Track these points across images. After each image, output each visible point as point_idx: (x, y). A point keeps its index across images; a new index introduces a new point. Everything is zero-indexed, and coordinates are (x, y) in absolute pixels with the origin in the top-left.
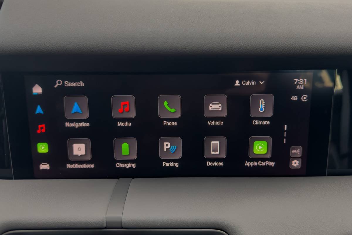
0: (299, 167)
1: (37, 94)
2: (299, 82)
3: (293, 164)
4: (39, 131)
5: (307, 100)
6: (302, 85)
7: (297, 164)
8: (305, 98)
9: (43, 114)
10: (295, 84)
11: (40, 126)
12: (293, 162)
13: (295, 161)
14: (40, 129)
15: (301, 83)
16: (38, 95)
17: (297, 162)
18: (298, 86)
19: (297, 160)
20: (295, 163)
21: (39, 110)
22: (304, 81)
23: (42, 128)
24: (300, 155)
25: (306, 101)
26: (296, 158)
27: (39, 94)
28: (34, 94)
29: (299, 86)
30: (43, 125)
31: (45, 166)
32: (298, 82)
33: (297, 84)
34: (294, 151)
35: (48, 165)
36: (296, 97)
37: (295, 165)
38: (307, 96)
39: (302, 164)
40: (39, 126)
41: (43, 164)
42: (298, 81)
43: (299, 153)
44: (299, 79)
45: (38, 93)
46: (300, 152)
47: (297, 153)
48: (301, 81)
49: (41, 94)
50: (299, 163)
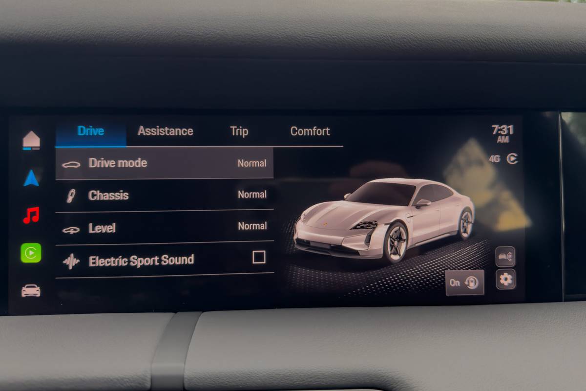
0: (513, 287)
1: (30, 149)
2: (501, 130)
3: (502, 281)
4: (26, 221)
5: (516, 162)
6: (505, 135)
7: (509, 281)
8: (513, 159)
9: (38, 187)
10: (494, 133)
11: (30, 210)
12: (502, 277)
13: (506, 275)
14: (29, 216)
15: (504, 131)
16: (33, 152)
17: (509, 277)
18: (500, 137)
19: (509, 274)
20: (506, 279)
21: (32, 179)
22: (509, 129)
23: (33, 214)
24: (513, 264)
25: (514, 163)
26: (507, 269)
27: (34, 149)
28: (25, 149)
29: (502, 138)
30: (36, 209)
31: (31, 291)
32: (499, 130)
33: (498, 135)
34: (502, 256)
35: (38, 288)
36: (498, 156)
37: (506, 283)
38: (516, 155)
39: (518, 279)
40: (28, 209)
41: (27, 287)
42: (499, 128)
43: (510, 260)
44: (500, 126)
45: (32, 147)
46: (512, 258)
47: (507, 260)
48: (504, 128)
49: (39, 149)
50: (512, 279)
